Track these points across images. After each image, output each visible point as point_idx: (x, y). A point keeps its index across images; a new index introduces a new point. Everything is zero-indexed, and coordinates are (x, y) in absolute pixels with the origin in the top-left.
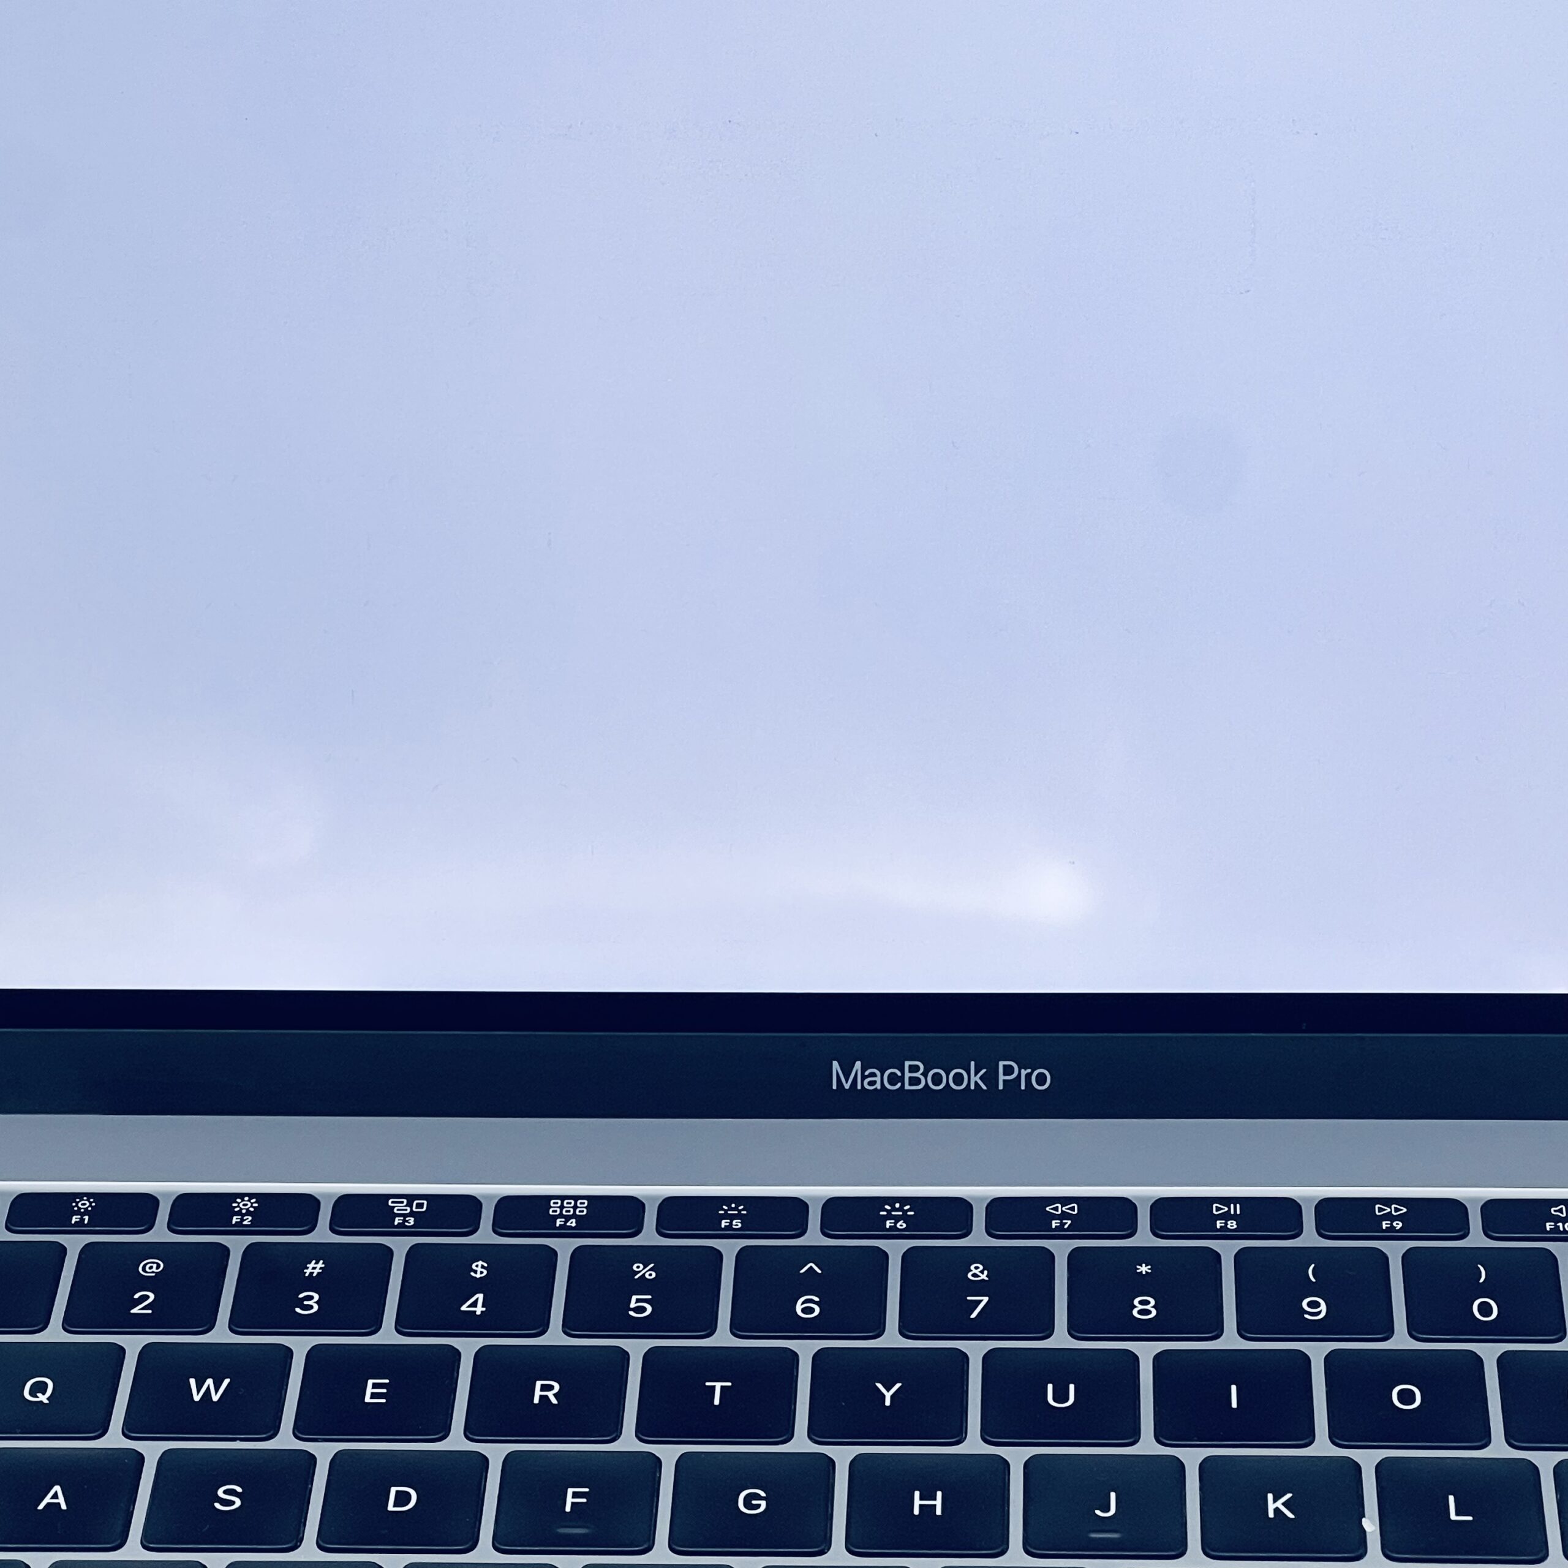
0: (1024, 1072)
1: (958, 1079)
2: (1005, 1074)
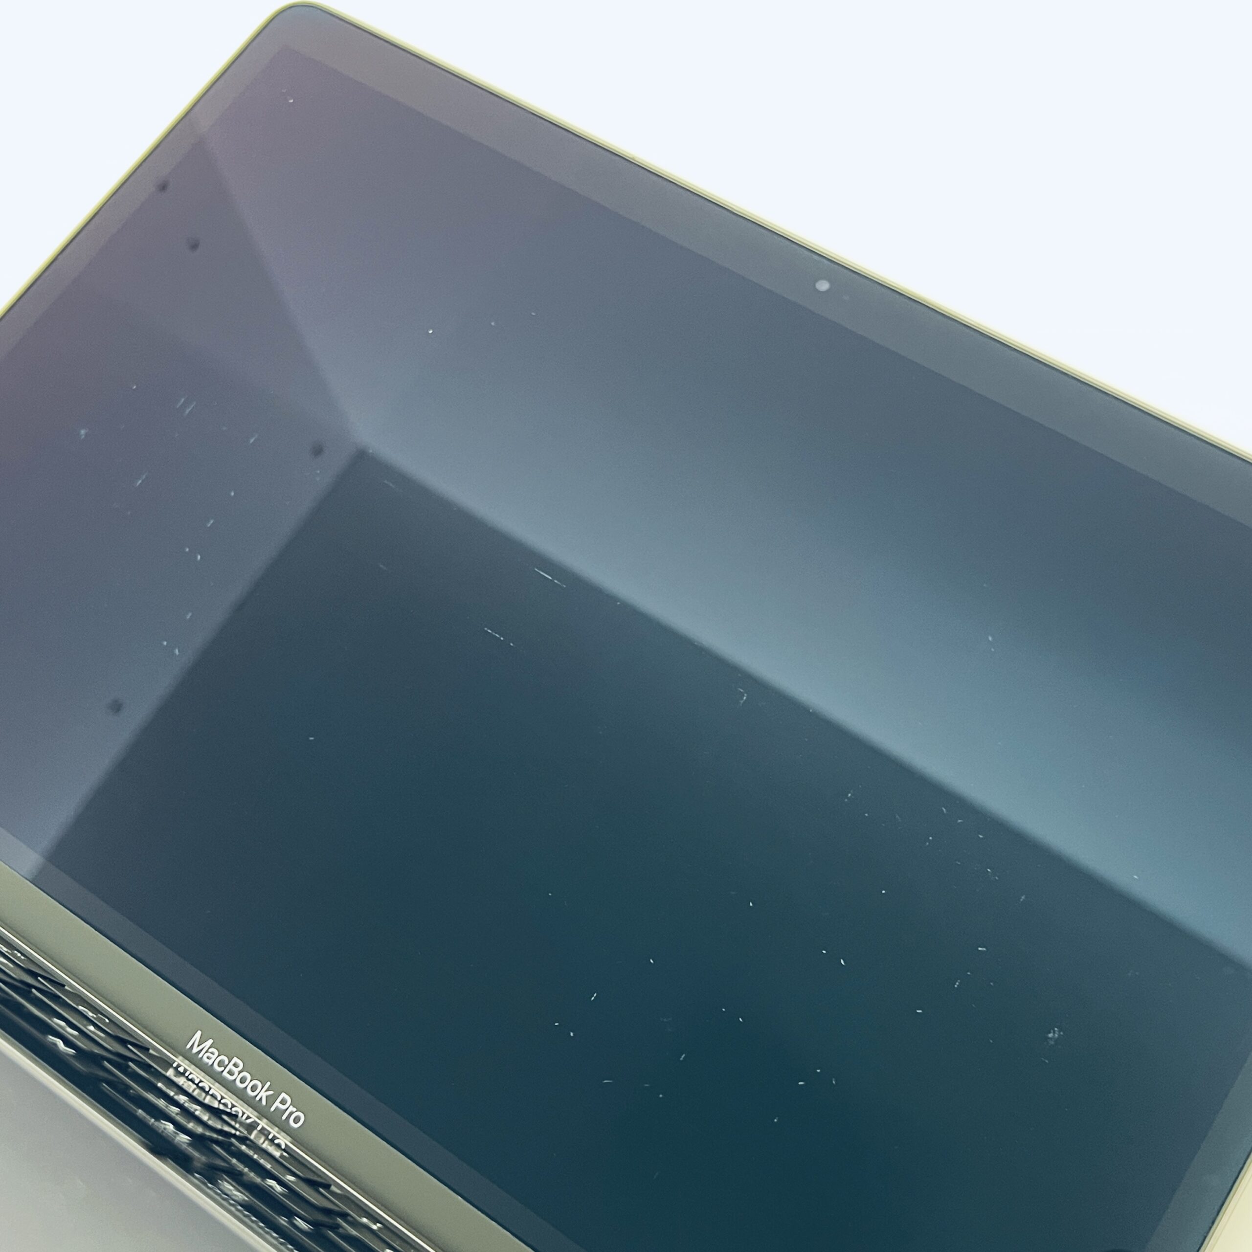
0: (292, 1109)
1: (254, 1088)
2: (280, 1102)
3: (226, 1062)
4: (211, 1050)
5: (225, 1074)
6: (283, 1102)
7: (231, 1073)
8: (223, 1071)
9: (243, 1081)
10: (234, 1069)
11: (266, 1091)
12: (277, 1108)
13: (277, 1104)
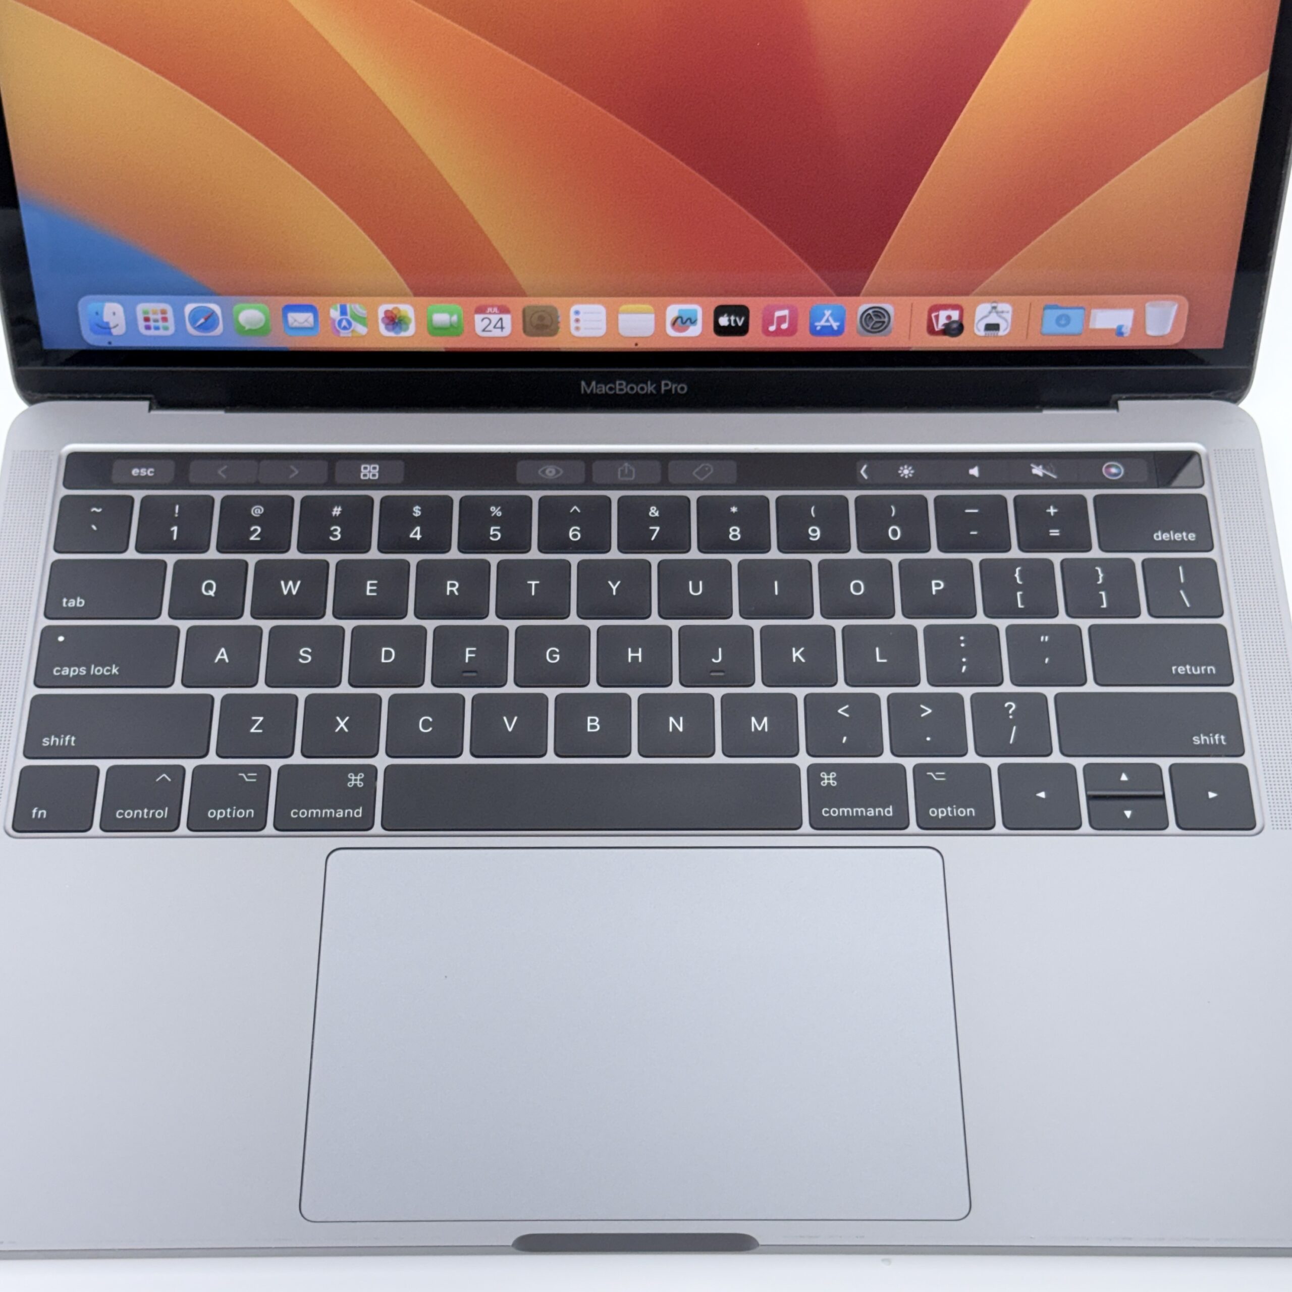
3: (612, 386)
4: (599, 386)
5: (618, 392)
6: (666, 385)
7: (621, 390)
8: (615, 393)
9: (632, 389)
10: (622, 387)
11: (651, 385)
12: (666, 391)
13: (663, 388)
